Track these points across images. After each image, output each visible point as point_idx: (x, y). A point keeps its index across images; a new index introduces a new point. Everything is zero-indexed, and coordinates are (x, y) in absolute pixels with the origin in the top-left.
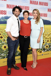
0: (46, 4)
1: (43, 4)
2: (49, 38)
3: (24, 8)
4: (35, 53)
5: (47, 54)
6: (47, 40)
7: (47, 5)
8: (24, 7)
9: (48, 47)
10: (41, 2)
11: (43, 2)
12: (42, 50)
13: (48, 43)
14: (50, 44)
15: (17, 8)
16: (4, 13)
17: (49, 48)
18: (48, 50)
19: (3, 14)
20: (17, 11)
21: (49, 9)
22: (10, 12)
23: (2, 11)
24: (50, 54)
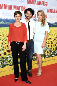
0: (45, 4)
1: (42, 3)
2: (49, 42)
3: (20, 9)
4: (40, 59)
5: (48, 61)
6: (48, 45)
7: (47, 5)
8: (20, 7)
9: (49, 52)
10: (39, 1)
11: (42, 2)
12: (43, 57)
13: (49, 48)
14: (51, 49)
15: (29, 10)
17: (50, 54)
18: (49, 57)
20: (28, 14)
21: (49, 9)
22: (4, 13)
24: (51, 60)
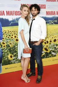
16: (18, 13)
19: (17, 15)
23: (16, 11)
